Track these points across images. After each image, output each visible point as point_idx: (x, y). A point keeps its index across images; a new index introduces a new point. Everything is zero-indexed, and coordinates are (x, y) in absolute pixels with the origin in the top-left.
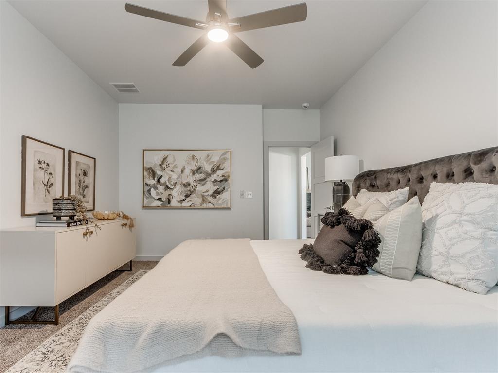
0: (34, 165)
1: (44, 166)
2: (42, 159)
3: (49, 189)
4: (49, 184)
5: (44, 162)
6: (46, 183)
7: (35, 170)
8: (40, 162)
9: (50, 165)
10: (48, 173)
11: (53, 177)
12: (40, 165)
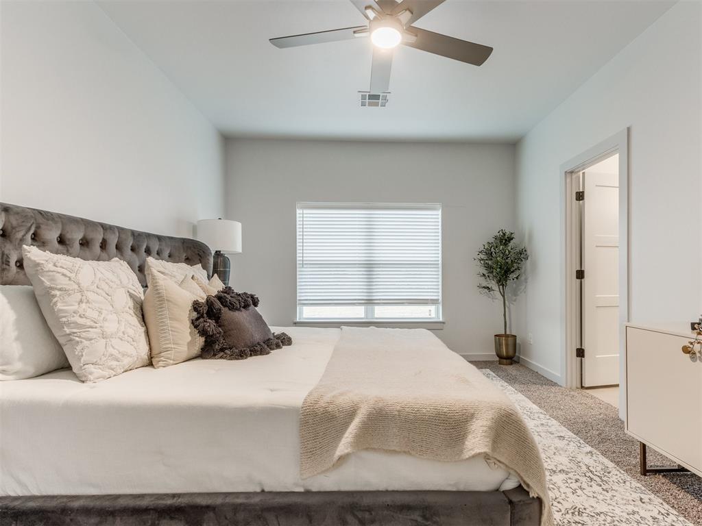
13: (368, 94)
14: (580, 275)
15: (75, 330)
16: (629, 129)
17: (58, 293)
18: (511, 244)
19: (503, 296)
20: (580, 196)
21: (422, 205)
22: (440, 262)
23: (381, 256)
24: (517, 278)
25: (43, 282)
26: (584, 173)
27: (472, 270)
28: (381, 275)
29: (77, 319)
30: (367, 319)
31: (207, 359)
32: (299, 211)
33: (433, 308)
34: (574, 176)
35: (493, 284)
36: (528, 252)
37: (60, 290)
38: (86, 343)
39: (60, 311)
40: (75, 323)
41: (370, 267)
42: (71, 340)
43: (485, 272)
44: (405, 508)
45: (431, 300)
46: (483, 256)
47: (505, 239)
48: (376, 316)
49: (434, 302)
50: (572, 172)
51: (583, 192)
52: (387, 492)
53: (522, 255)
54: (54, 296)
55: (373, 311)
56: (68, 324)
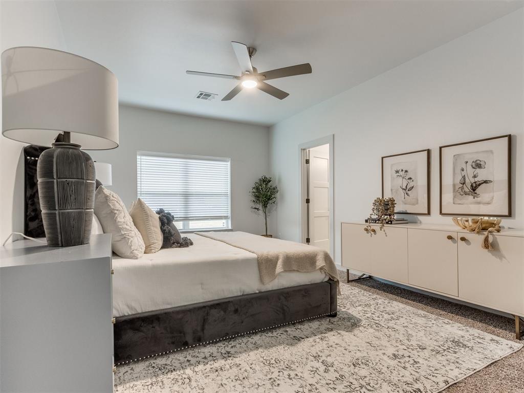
0: (391, 175)
1: (401, 173)
2: (399, 168)
3: (408, 192)
4: (408, 188)
5: (402, 170)
6: (404, 187)
7: (393, 179)
8: (397, 172)
9: (409, 171)
10: (407, 178)
11: (413, 181)
12: (398, 174)
13: (204, 93)
14: (308, 201)
15: (126, 233)
16: (334, 135)
17: (117, 212)
18: (269, 184)
19: (265, 213)
20: (307, 162)
21: (218, 158)
22: (229, 193)
23: (194, 188)
24: (274, 203)
25: (110, 206)
26: (309, 151)
27: (247, 198)
28: (194, 201)
29: (125, 226)
30: (184, 229)
31: (168, 248)
32: (138, 157)
33: (224, 221)
34: (305, 151)
35: (260, 206)
36: (278, 189)
37: (117, 210)
38: (132, 239)
39: (119, 222)
40: (126, 228)
41: (186, 196)
42: (125, 238)
43: (254, 199)
44: (299, 291)
45: (224, 216)
46: (254, 190)
47: (266, 181)
48: (190, 228)
49: (226, 218)
50: (304, 149)
51: (309, 160)
52: (288, 288)
53: (274, 190)
54: (115, 214)
55: (188, 225)
56: (123, 229)
